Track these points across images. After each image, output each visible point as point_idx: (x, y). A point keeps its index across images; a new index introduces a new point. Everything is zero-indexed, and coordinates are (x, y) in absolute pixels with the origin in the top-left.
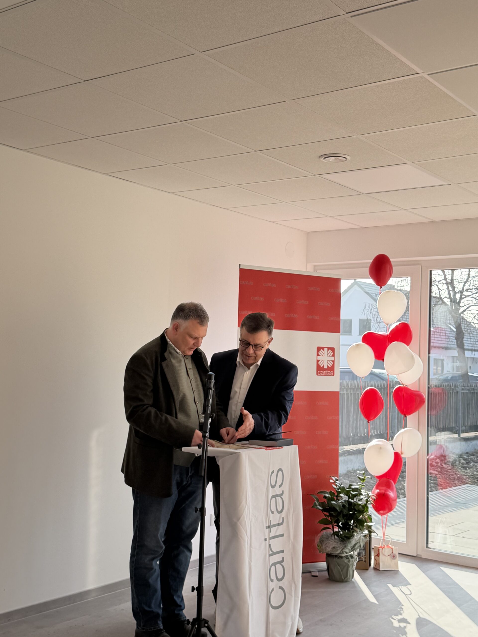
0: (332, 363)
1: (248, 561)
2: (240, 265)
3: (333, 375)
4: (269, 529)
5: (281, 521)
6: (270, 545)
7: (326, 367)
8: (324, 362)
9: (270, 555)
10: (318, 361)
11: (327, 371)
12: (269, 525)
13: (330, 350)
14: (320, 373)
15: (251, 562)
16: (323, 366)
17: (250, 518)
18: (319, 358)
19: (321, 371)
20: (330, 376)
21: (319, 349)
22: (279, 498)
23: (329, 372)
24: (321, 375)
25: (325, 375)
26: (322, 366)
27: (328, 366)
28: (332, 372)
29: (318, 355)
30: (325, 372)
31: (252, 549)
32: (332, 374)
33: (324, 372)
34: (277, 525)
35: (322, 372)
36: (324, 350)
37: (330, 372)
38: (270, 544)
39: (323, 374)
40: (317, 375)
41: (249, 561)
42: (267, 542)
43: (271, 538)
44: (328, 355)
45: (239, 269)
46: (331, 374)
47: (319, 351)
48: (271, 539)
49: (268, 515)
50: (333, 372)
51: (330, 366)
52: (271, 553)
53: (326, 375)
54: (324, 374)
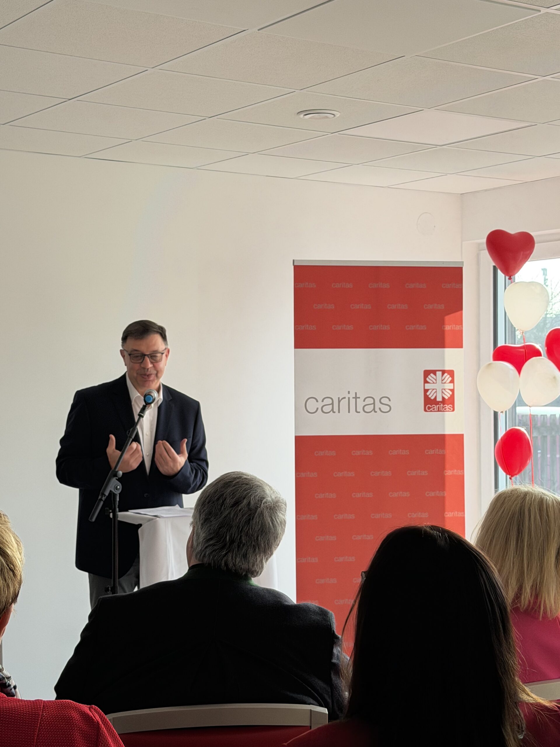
0: (451, 393)
2: (294, 261)
3: (453, 410)
7: (439, 399)
8: (436, 392)
10: (426, 391)
11: (442, 405)
13: (446, 374)
14: (429, 408)
18: (427, 386)
19: (431, 405)
20: (447, 411)
21: (427, 373)
23: (446, 407)
24: (431, 411)
25: (439, 411)
26: (432, 398)
27: (443, 398)
28: (450, 407)
29: (426, 382)
30: (439, 407)
32: (450, 409)
33: (437, 406)
35: (434, 407)
36: (435, 374)
39: (435, 410)
40: (425, 410)
44: (444, 382)
45: (293, 267)
46: (448, 408)
47: (427, 377)
50: (451, 406)
51: (447, 398)
53: (441, 411)
54: (437, 410)
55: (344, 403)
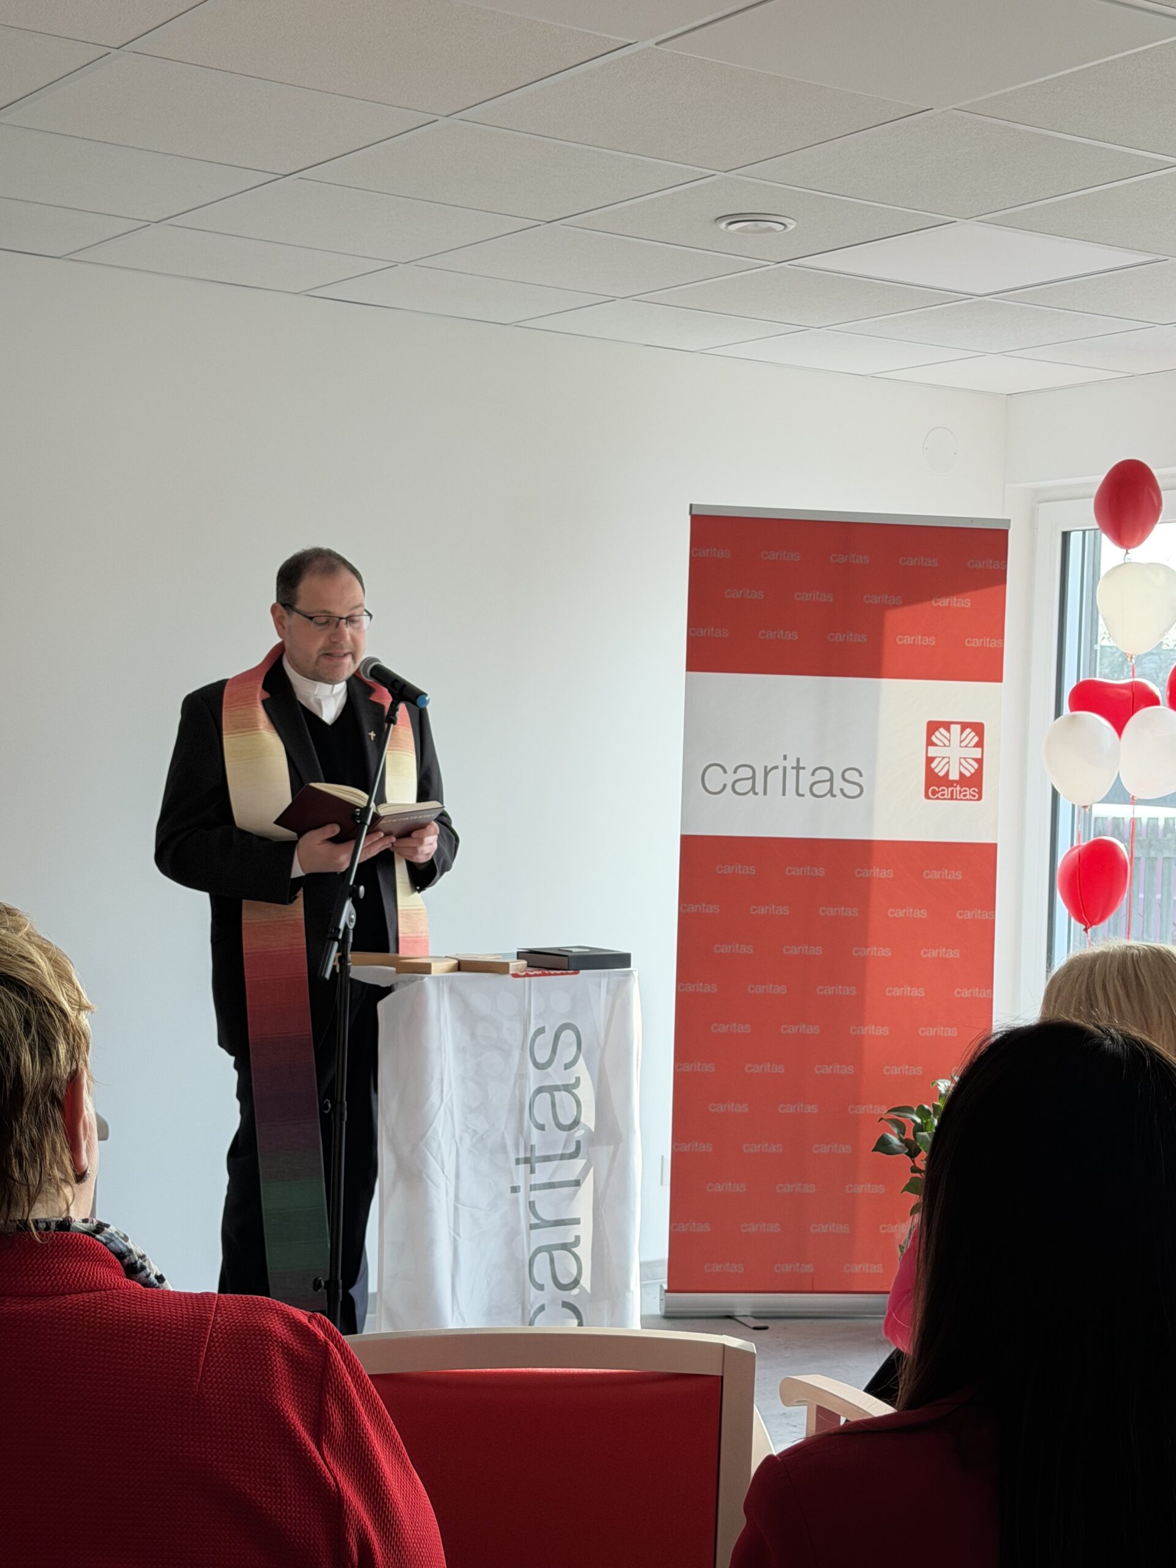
0: (976, 766)
1: (450, 1233)
2: (691, 506)
3: (980, 798)
4: (529, 1165)
5: (572, 1148)
6: (531, 1205)
7: (954, 776)
8: (948, 762)
9: (533, 1227)
10: (930, 760)
11: (958, 788)
12: (528, 1155)
13: (968, 730)
14: (934, 793)
15: (457, 1237)
16: (947, 774)
17: (454, 1135)
18: (933, 751)
19: (939, 788)
20: (967, 800)
21: (933, 727)
22: (563, 1093)
23: (965, 791)
24: (938, 798)
25: (952, 798)
26: (941, 774)
27: (961, 775)
28: (974, 791)
29: (930, 743)
30: (952, 792)
31: (460, 1206)
32: (974, 796)
33: (950, 789)
34: (559, 1157)
35: (943, 790)
36: (948, 730)
37: (969, 791)
38: (534, 1202)
39: (946, 796)
40: (927, 797)
41: (452, 1232)
42: (521, 1195)
43: (533, 1188)
44: (964, 744)
45: (689, 518)
46: (970, 794)
47: (933, 733)
48: (535, 1190)
49: (522, 1133)
50: (977, 790)
51: (968, 774)
52: (534, 1221)
53: (956, 799)
54: (949, 797)
55: (775, 777)
